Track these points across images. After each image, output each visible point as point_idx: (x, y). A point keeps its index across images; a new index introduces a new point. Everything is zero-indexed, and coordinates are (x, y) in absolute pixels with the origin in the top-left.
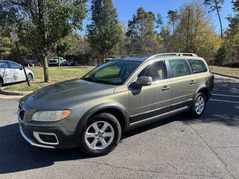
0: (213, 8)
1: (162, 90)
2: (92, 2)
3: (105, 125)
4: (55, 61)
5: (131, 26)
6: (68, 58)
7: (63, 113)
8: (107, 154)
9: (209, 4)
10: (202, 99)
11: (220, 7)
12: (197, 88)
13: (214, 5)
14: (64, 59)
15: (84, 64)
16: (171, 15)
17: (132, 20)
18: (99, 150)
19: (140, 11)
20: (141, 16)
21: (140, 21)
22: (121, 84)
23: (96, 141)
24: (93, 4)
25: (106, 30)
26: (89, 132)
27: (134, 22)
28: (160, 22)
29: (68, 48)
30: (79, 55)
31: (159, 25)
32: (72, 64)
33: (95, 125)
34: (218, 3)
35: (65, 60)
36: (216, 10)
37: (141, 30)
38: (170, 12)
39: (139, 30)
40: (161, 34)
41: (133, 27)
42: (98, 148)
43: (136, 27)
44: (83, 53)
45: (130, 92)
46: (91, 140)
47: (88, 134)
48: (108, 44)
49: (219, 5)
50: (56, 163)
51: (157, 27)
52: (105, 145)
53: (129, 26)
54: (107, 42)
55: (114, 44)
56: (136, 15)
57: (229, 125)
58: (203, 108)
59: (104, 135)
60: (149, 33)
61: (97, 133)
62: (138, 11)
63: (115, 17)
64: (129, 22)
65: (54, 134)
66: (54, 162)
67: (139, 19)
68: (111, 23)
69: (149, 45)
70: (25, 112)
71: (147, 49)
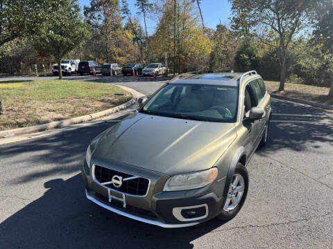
3: (237, 178)
5: (89, 15)
15: (12, 74)
16: (140, 2)
17: (90, 7)
21: (101, 7)
27: (92, 9)
28: (126, 10)
31: (125, 15)
36: (196, 2)
37: (105, 21)
39: (101, 21)
41: (92, 17)
42: (231, 209)
43: (96, 16)
45: (246, 129)
48: (67, 42)
51: (123, 18)
52: (236, 202)
53: (86, 14)
55: (77, 43)
60: (117, 27)
64: (86, 8)
65: (206, 205)
66: (191, 243)
67: (100, 5)
68: (69, 10)
69: (118, 45)
70: (148, 181)
71: (116, 50)
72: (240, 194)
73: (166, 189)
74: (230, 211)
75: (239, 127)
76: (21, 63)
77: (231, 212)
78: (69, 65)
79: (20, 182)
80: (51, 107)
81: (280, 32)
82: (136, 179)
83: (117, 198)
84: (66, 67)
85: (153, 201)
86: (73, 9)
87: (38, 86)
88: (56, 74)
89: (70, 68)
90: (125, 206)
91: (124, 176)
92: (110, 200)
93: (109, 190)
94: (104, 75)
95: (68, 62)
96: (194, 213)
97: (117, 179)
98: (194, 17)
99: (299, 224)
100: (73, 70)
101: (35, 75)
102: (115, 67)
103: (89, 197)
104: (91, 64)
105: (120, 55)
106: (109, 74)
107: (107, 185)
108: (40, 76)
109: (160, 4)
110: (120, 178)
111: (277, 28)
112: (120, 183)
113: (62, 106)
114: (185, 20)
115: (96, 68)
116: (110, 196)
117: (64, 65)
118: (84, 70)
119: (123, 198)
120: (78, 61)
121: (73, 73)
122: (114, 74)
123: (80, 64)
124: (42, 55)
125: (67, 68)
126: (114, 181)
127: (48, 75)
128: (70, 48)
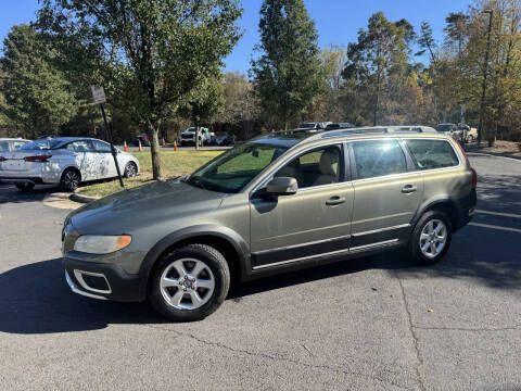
1: (327, 204)
2: (262, 12)
3: (197, 266)
4: (191, 136)
5: (355, 56)
6: (218, 128)
7: (120, 241)
8: (202, 319)
10: (440, 226)
12: (424, 201)
14: (210, 131)
16: (453, 23)
17: (358, 43)
18: (187, 310)
19: (376, 20)
20: (378, 32)
21: (374, 42)
22: (237, 191)
23: (180, 295)
24: (262, 16)
25: (292, 70)
26: (168, 276)
27: (361, 46)
28: (426, 41)
29: (216, 110)
30: (240, 123)
31: (425, 48)
32: (225, 141)
33: (178, 265)
35: (213, 134)
37: (377, 62)
38: (453, 18)
39: (371, 62)
40: (430, 70)
41: (359, 57)
42: (185, 307)
43: (365, 56)
44: (247, 118)
45: (253, 206)
46: (172, 291)
47: (165, 281)
48: (294, 98)
50: (110, 325)
51: (420, 54)
52: (198, 301)
53: (350, 55)
56: (366, 29)
58: (441, 246)
59: (196, 284)
61: (182, 279)
62: (371, 20)
63: (312, 38)
64: (351, 46)
65: (104, 276)
67: (372, 39)
71: (390, 105)
128: (300, 106)
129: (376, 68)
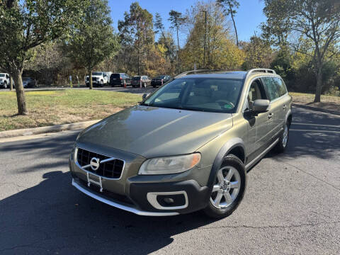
0: (227, 11)
1: (269, 117)
3: (230, 171)
5: (123, 28)
9: (223, 6)
10: (287, 128)
11: (234, 12)
13: (228, 8)
16: (173, 17)
17: (124, 21)
18: (224, 208)
19: (134, 8)
20: (137, 16)
21: (135, 22)
25: (95, 33)
27: (126, 23)
28: (159, 25)
30: (42, 70)
31: (159, 29)
34: (232, 6)
36: (230, 15)
37: (138, 35)
38: (173, 13)
39: (134, 35)
40: (160, 43)
41: (126, 31)
42: (223, 206)
43: (129, 30)
44: (48, 68)
45: (247, 121)
48: (98, 53)
49: (233, 9)
51: (156, 32)
53: (119, 28)
54: (96, 50)
55: (107, 53)
56: (129, 13)
57: (323, 157)
59: (229, 187)
60: (149, 41)
61: (222, 184)
62: (131, 7)
63: (106, 13)
64: (120, 22)
65: (184, 192)
66: (172, 237)
67: (134, 19)
68: (101, 22)
69: (149, 58)
70: (123, 162)
71: (147, 63)
72: (236, 191)
73: (142, 171)
74: (222, 208)
75: (238, 118)
76: (59, 76)
77: (224, 210)
78: (101, 77)
79: (22, 172)
80: (73, 111)
81: (315, 39)
82: (112, 161)
83: (94, 182)
84: (98, 78)
85: (127, 185)
86: (105, 22)
87: (67, 94)
88: (88, 85)
89: (102, 80)
90: (101, 190)
91: (102, 158)
92: (89, 185)
93: (88, 173)
94: (134, 86)
95: (100, 74)
96: (172, 200)
97: (95, 161)
98: (226, 28)
99: (303, 229)
100: (105, 81)
101: (69, 86)
102: (145, 79)
103: (74, 184)
104: (123, 76)
105: (151, 68)
106: (139, 86)
107: (86, 169)
108: (74, 87)
109: (191, 16)
110: (98, 160)
111: (312, 36)
112: (97, 165)
113: (83, 110)
114: (216, 31)
115: (126, 80)
116: (89, 180)
117: (97, 76)
118: (115, 82)
119: (100, 181)
120: (110, 73)
121: (105, 85)
122: (143, 86)
123: (112, 76)
124: (77, 67)
125: (100, 80)
126: (92, 163)
127: (82, 87)
128: (101, 59)
129: (137, 38)
